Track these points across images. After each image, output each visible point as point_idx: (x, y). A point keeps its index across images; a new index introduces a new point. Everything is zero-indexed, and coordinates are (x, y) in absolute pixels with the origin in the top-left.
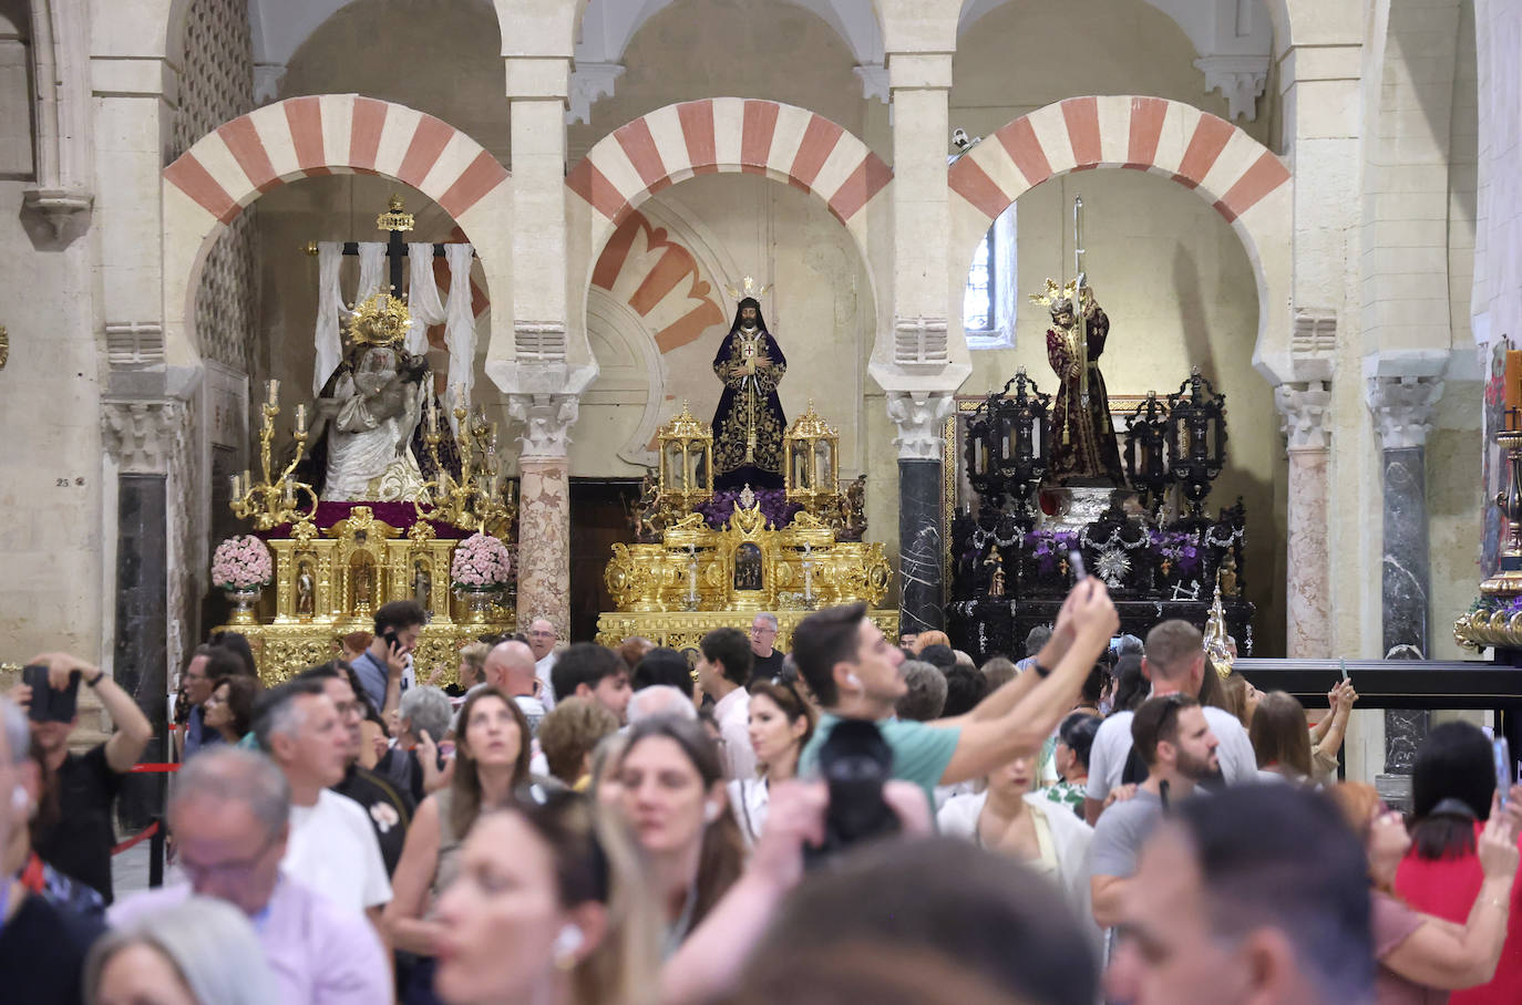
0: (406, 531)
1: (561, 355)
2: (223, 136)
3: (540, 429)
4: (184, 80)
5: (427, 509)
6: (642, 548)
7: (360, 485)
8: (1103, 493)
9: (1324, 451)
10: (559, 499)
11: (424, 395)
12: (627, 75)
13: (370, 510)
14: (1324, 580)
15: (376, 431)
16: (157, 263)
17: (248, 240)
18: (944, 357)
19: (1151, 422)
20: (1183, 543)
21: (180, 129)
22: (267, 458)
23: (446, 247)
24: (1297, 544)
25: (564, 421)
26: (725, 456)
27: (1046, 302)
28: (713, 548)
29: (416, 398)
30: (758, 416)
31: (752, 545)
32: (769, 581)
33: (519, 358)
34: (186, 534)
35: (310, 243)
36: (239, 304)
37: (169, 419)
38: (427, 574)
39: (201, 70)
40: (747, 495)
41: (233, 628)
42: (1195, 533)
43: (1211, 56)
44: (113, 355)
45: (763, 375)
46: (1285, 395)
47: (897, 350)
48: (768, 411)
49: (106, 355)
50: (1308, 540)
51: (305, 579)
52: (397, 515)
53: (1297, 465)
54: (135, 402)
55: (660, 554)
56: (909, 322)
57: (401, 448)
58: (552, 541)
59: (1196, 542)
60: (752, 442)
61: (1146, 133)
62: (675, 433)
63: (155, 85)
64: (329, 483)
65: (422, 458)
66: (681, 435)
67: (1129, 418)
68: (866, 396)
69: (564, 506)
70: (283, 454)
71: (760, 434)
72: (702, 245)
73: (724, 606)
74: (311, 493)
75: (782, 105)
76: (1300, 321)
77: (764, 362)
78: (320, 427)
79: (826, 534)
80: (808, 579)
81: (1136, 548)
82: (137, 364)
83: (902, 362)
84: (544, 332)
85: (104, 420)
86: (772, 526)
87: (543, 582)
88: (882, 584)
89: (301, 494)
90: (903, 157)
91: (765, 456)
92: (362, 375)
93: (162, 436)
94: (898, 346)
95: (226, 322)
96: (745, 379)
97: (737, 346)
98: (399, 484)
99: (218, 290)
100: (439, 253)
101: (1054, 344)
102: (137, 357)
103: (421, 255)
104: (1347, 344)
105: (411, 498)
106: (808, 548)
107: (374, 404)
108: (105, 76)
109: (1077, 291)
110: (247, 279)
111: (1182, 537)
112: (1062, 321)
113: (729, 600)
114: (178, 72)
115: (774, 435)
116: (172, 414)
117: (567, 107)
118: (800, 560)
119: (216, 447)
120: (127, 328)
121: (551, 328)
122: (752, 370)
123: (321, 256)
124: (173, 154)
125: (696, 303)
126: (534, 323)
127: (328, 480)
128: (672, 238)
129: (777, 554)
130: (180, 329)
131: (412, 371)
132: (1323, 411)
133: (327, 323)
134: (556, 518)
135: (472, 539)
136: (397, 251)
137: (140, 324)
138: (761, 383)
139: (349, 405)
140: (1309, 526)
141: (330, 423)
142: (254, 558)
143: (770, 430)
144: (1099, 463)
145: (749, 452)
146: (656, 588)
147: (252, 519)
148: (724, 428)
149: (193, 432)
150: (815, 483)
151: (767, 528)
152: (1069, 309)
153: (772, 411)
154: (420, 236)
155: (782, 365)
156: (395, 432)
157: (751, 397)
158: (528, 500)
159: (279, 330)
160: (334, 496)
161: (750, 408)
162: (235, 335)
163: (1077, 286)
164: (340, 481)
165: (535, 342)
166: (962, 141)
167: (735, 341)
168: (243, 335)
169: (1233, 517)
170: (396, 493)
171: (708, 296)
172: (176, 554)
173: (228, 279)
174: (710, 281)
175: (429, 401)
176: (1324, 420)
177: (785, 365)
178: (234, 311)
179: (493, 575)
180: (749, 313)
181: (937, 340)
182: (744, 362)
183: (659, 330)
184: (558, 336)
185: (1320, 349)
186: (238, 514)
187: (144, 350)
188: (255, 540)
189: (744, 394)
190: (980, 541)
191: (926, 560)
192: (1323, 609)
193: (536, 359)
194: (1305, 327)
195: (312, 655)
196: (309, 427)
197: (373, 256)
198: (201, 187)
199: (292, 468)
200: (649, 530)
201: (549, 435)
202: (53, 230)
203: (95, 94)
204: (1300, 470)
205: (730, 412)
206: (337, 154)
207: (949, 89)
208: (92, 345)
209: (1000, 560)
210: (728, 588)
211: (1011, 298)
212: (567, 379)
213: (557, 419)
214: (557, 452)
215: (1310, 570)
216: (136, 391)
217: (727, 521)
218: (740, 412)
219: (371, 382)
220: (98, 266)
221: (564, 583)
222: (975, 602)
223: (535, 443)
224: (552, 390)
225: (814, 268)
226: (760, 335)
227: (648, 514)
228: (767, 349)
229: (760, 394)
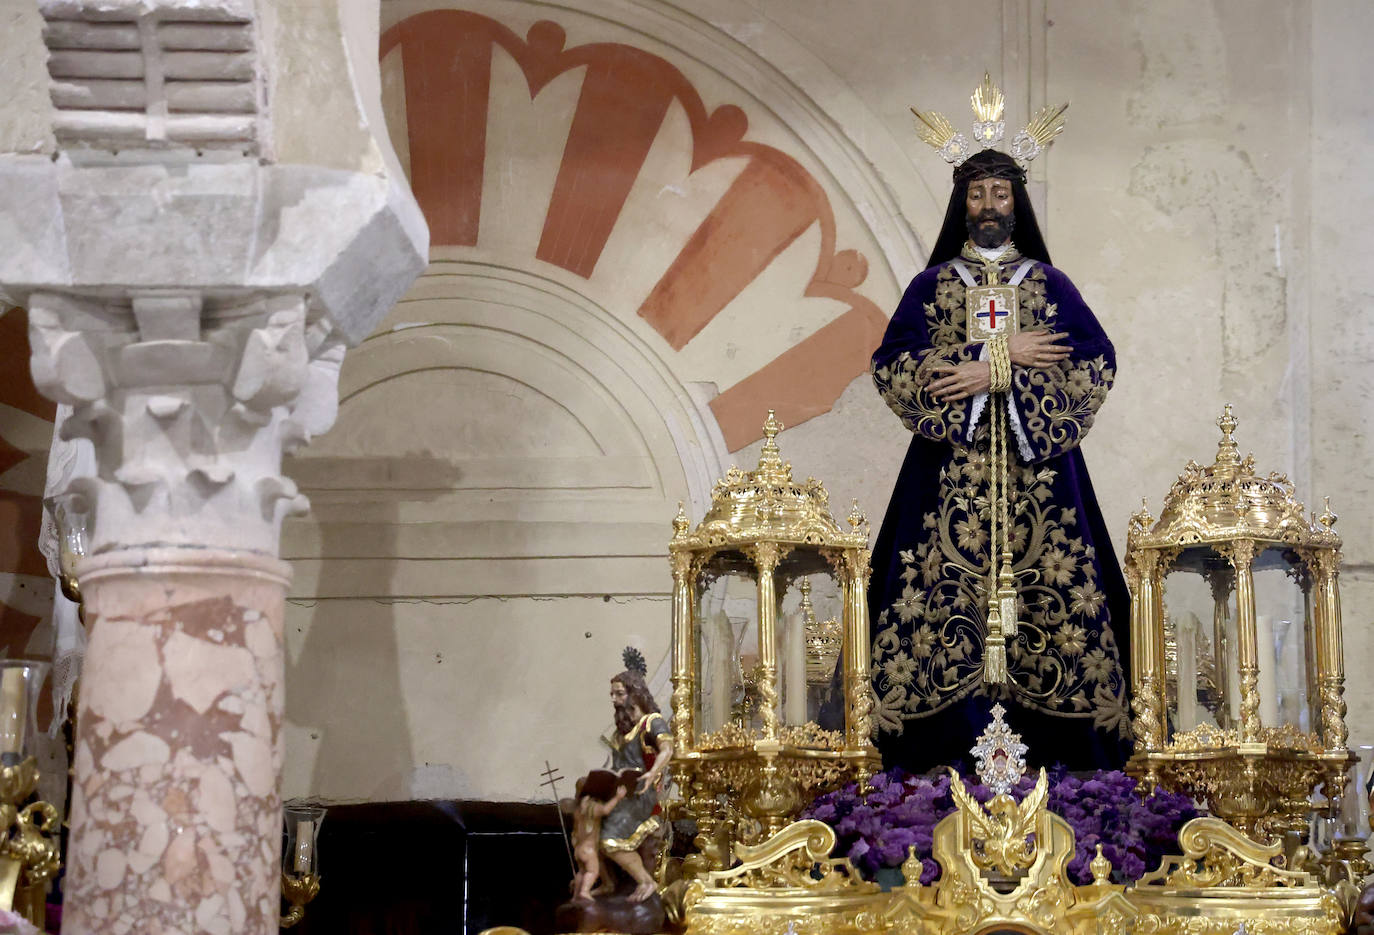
1: (237, 124)
3: (162, 439)
10: (234, 723)
25: (262, 404)
26: (912, 664)
30: (1021, 532)
33: (67, 137)
40: (1001, 748)
45: (1039, 392)
48: (1055, 515)
58: (195, 898)
60: (1005, 615)
62: (733, 528)
71: (1029, 597)
77: (1038, 345)
86: (1100, 864)
91: (1047, 664)
96: (978, 406)
97: (952, 304)
115: (1077, 592)
122: (1003, 377)
128: (762, 132)
134: (216, 805)
138: (1033, 417)
143: (1064, 577)
148: (910, 574)
151: (1078, 876)
153: (1069, 515)
155: (1100, 363)
157: (995, 466)
158: (109, 731)
161: (996, 506)
167: (943, 289)
171: (863, 290)
174: (864, 248)
177: (1111, 364)
180: (991, 197)
182: (975, 351)
183: (724, 386)
184: (224, 36)
189: (975, 458)
193: (136, 140)
201: (199, 462)
205: (929, 520)
212: (270, 228)
213: (231, 398)
214: (232, 531)
217: (925, 854)
218: (959, 516)
223: (139, 495)
224: (207, 270)
225: (1160, 207)
226: (1025, 268)
227: (624, 817)
228: (1051, 311)
229: (1028, 455)
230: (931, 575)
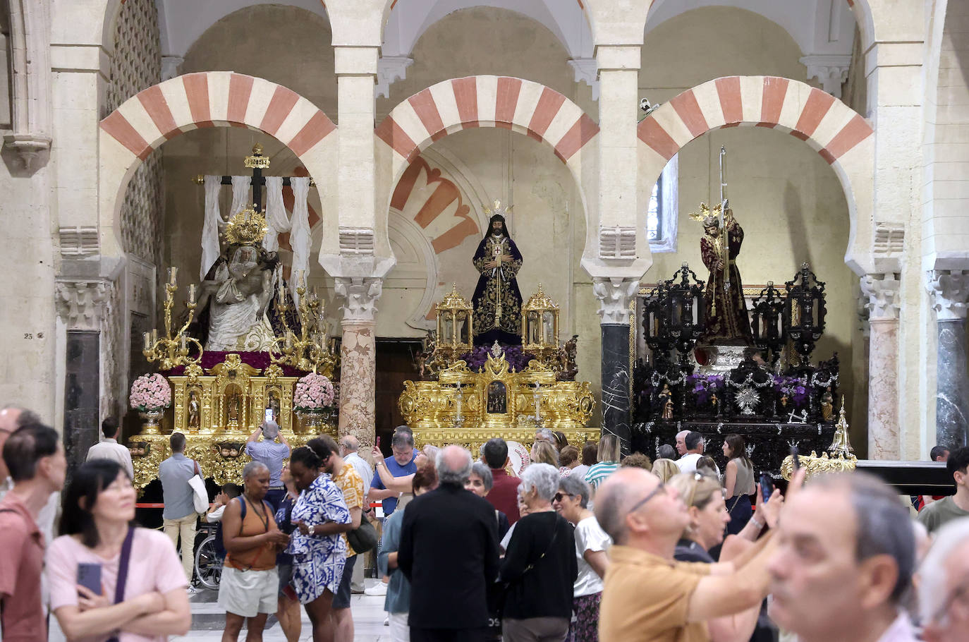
0: (263, 371)
2: (141, 99)
3: (356, 302)
4: (114, 62)
5: (277, 356)
6: (424, 384)
7: (231, 340)
8: (739, 350)
9: (895, 321)
10: (368, 349)
11: (276, 278)
12: (414, 64)
13: (239, 356)
14: (895, 410)
15: (243, 304)
16: (95, 186)
17: (156, 174)
18: (633, 254)
19: (770, 303)
20: (796, 384)
21: (111, 95)
22: (168, 320)
23: (292, 179)
24: (875, 386)
25: (372, 296)
26: (481, 322)
27: (700, 219)
28: (473, 385)
29: (270, 281)
30: (503, 295)
31: (500, 383)
32: (511, 407)
33: (342, 253)
34: (112, 373)
35: (199, 176)
36: (150, 218)
37: (102, 293)
38: (278, 401)
39: (126, 57)
40: (497, 348)
41: (144, 437)
42: (804, 377)
43: (811, 55)
44: (63, 249)
45: (507, 267)
46: (868, 283)
47: (602, 249)
48: (510, 292)
49: (59, 249)
50: (883, 382)
51: (194, 405)
52: (257, 360)
53: (876, 331)
54: (78, 281)
55: (437, 388)
56: (609, 230)
57: (260, 315)
58: (363, 378)
59: (805, 383)
60: (499, 313)
61: (773, 101)
62: (447, 306)
63: (95, 65)
64: (211, 338)
65: (274, 321)
66: (451, 307)
67: (755, 300)
68: (574, 283)
69: (372, 354)
70: (179, 320)
71: (504, 308)
72: (464, 181)
73: (480, 424)
74: (199, 344)
75: (524, 81)
76: (879, 231)
77: (507, 258)
78: (204, 300)
79: (550, 375)
80: (538, 406)
81: (764, 387)
82: (80, 255)
83: (604, 257)
84: (360, 235)
85: (57, 293)
86: (514, 369)
87: (357, 406)
88: (588, 410)
89: (192, 346)
90: (606, 117)
91: (508, 322)
92: (233, 265)
93: (97, 304)
94: (601, 246)
95: (141, 229)
96: (494, 270)
97: (489, 247)
98: (259, 339)
99: (136, 206)
100: (287, 184)
101: (706, 248)
102: (80, 251)
103: (274, 185)
104: (912, 248)
105: (266, 349)
106: (538, 385)
107: (242, 285)
108: (61, 58)
109: (722, 211)
110: (156, 201)
111: (795, 380)
112: (712, 232)
113: (483, 420)
114: (110, 56)
115: (514, 308)
116: (104, 289)
117: (376, 81)
118: (532, 393)
119: (133, 314)
120: (73, 230)
121: (364, 232)
122: (499, 264)
123: (206, 185)
124: (105, 112)
125: (460, 220)
126: (353, 228)
127: (210, 337)
128: (444, 175)
129: (515, 389)
130: (111, 231)
131: (268, 262)
132: (894, 294)
133: (210, 230)
134: (366, 362)
135: (308, 377)
136: (258, 181)
137: (82, 227)
138: (505, 272)
139: (225, 284)
140: (884, 373)
141: (212, 297)
142: (159, 389)
143: (511, 305)
144: (736, 329)
145: (497, 320)
146: (434, 411)
147: (158, 363)
148: (480, 303)
149: (118, 303)
150: (543, 341)
151: (510, 371)
152: (716, 224)
153: (513, 292)
154: (274, 172)
155: (520, 260)
156: (256, 304)
157: (498, 282)
158: (347, 350)
159: (177, 235)
160: (214, 348)
161: (498, 290)
162: (147, 239)
163: (722, 208)
164: (219, 336)
165: (353, 241)
166: (646, 106)
167: (487, 244)
168: (152, 239)
169: (830, 367)
170: (256, 346)
171: (468, 215)
172: (106, 385)
173: (142, 200)
174: (469, 204)
175: (280, 283)
176: (895, 300)
177: (522, 261)
178: (147, 222)
179: (322, 403)
180: (498, 225)
181: (629, 242)
182: (494, 258)
183: (435, 238)
184: (368, 237)
185: (893, 251)
186: (149, 358)
187: (85, 246)
188: (160, 377)
189: (494, 280)
190: (656, 381)
191: (619, 394)
192: (893, 429)
193: (354, 253)
194: (883, 236)
195: (198, 456)
196: (197, 300)
197: (241, 185)
198: (125, 134)
199: (185, 327)
200: (429, 372)
201: (362, 306)
202: (24, 162)
203: (54, 70)
204: (878, 334)
205: (484, 292)
206: (218, 112)
207: (638, 70)
208: (49, 242)
209: (670, 394)
210: (483, 412)
211: (673, 218)
212: (375, 267)
213: (367, 295)
214: (367, 317)
215: (884, 403)
216: (79, 274)
217: (483, 366)
218: (490, 292)
219: (240, 270)
220: (54, 188)
221: (371, 407)
222: (652, 423)
223: (352, 311)
224: (364, 275)
225: (540, 197)
226: (505, 240)
227: (429, 361)
228: (509, 249)
229: (505, 280)
230: (484, 304)
